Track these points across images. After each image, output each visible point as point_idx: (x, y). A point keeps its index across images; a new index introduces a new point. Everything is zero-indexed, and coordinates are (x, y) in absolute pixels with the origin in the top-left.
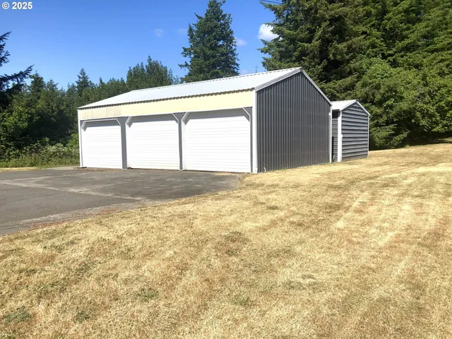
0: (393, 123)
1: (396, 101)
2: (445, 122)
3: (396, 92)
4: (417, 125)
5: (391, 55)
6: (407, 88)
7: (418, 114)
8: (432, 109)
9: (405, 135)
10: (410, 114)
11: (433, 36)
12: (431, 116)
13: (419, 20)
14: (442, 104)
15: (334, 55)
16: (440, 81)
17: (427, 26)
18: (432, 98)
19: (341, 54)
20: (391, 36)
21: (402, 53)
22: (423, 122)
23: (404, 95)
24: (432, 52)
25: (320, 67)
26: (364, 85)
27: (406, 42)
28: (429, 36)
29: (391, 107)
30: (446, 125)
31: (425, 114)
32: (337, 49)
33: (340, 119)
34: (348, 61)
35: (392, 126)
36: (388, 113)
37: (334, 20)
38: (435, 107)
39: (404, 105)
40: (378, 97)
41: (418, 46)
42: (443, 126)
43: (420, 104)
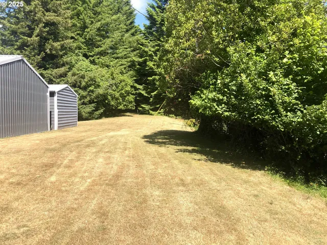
0: (94, 102)
1: (95, 88)
2: (125, 103)
3: (95, 81)
4: (109, 104)
5: (92, 56)
6: (102, 80)
7: (109, 97)
8: (117, 95)
9: (102, 111)
10: (104, 96)
11: (117, 49)
12: (117, 99)
13: (108, 37)
14: (123, 92)
15: (50, 49)
16: (121, 77)
17: (112, 41)
18: (117, 88)
19: (56, 50)
20: (90, 43)
21: (98, 56)
22: (112, 103)
23: (101, 84)
24: (116, 59)
25: (39, 57)
26: (74, 75)
27: (100, 49)
28: (114, 48)
29: (92, 91)
30: (125, 105)
31: (113, 98)
32: (52, 46)
33: (56, 98)
34: (62, 56)
35: (93, 105)
36: (90, 95)
37: (47, 24)
38: (119, 94)
39: (100, 91)
40: (83, 84)
41: (108, 53)
42: (124, 106)
43: (110, 91)
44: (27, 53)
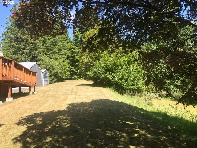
0: (52, 76)
1: (53, 69)
2: (66, 75)
3: (52, 66)
4: (59, 76)
5: (49, 55)
6: (56, 66)
7: (59, 73)
8: (63, 72)
9: (56, 80)
10: (57, 73)
11: (61, 50)
12: (62, 74)
13: (56, 45)
14: (65, 70)
15: (34, 54)
16: (64, 64)
17: (58, 47)
18: (62, 68)
19: (37, 54)
21: (52, 54)
22: (60, 76)
23: (55, 67)
24: (61, 55)
25: (30, 58)
26: (44, 64)
27: (54, 51)
28: (59, 50)
29: (52, 71)
31: (61, 73)
32: (35, 53)
33: (43, 75)
34: (38, 57)
35: (52, 77)
36: (51, 73)
37: (33, 43)
38: (63, 71)
39: (55, 71)
40: (48, 68)
41: (56, 53)
42: (66, 76)
43: (59, 70)
44: (24, 56)
